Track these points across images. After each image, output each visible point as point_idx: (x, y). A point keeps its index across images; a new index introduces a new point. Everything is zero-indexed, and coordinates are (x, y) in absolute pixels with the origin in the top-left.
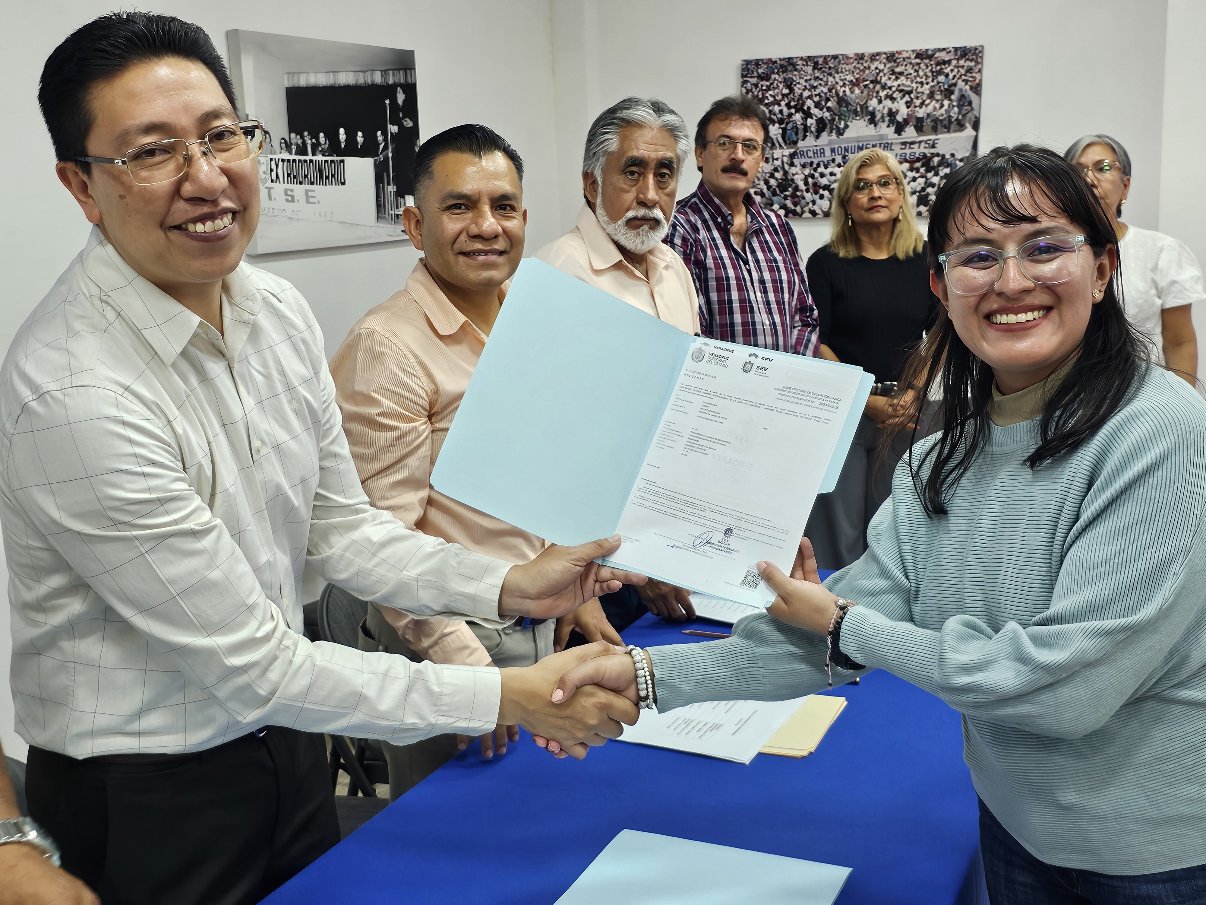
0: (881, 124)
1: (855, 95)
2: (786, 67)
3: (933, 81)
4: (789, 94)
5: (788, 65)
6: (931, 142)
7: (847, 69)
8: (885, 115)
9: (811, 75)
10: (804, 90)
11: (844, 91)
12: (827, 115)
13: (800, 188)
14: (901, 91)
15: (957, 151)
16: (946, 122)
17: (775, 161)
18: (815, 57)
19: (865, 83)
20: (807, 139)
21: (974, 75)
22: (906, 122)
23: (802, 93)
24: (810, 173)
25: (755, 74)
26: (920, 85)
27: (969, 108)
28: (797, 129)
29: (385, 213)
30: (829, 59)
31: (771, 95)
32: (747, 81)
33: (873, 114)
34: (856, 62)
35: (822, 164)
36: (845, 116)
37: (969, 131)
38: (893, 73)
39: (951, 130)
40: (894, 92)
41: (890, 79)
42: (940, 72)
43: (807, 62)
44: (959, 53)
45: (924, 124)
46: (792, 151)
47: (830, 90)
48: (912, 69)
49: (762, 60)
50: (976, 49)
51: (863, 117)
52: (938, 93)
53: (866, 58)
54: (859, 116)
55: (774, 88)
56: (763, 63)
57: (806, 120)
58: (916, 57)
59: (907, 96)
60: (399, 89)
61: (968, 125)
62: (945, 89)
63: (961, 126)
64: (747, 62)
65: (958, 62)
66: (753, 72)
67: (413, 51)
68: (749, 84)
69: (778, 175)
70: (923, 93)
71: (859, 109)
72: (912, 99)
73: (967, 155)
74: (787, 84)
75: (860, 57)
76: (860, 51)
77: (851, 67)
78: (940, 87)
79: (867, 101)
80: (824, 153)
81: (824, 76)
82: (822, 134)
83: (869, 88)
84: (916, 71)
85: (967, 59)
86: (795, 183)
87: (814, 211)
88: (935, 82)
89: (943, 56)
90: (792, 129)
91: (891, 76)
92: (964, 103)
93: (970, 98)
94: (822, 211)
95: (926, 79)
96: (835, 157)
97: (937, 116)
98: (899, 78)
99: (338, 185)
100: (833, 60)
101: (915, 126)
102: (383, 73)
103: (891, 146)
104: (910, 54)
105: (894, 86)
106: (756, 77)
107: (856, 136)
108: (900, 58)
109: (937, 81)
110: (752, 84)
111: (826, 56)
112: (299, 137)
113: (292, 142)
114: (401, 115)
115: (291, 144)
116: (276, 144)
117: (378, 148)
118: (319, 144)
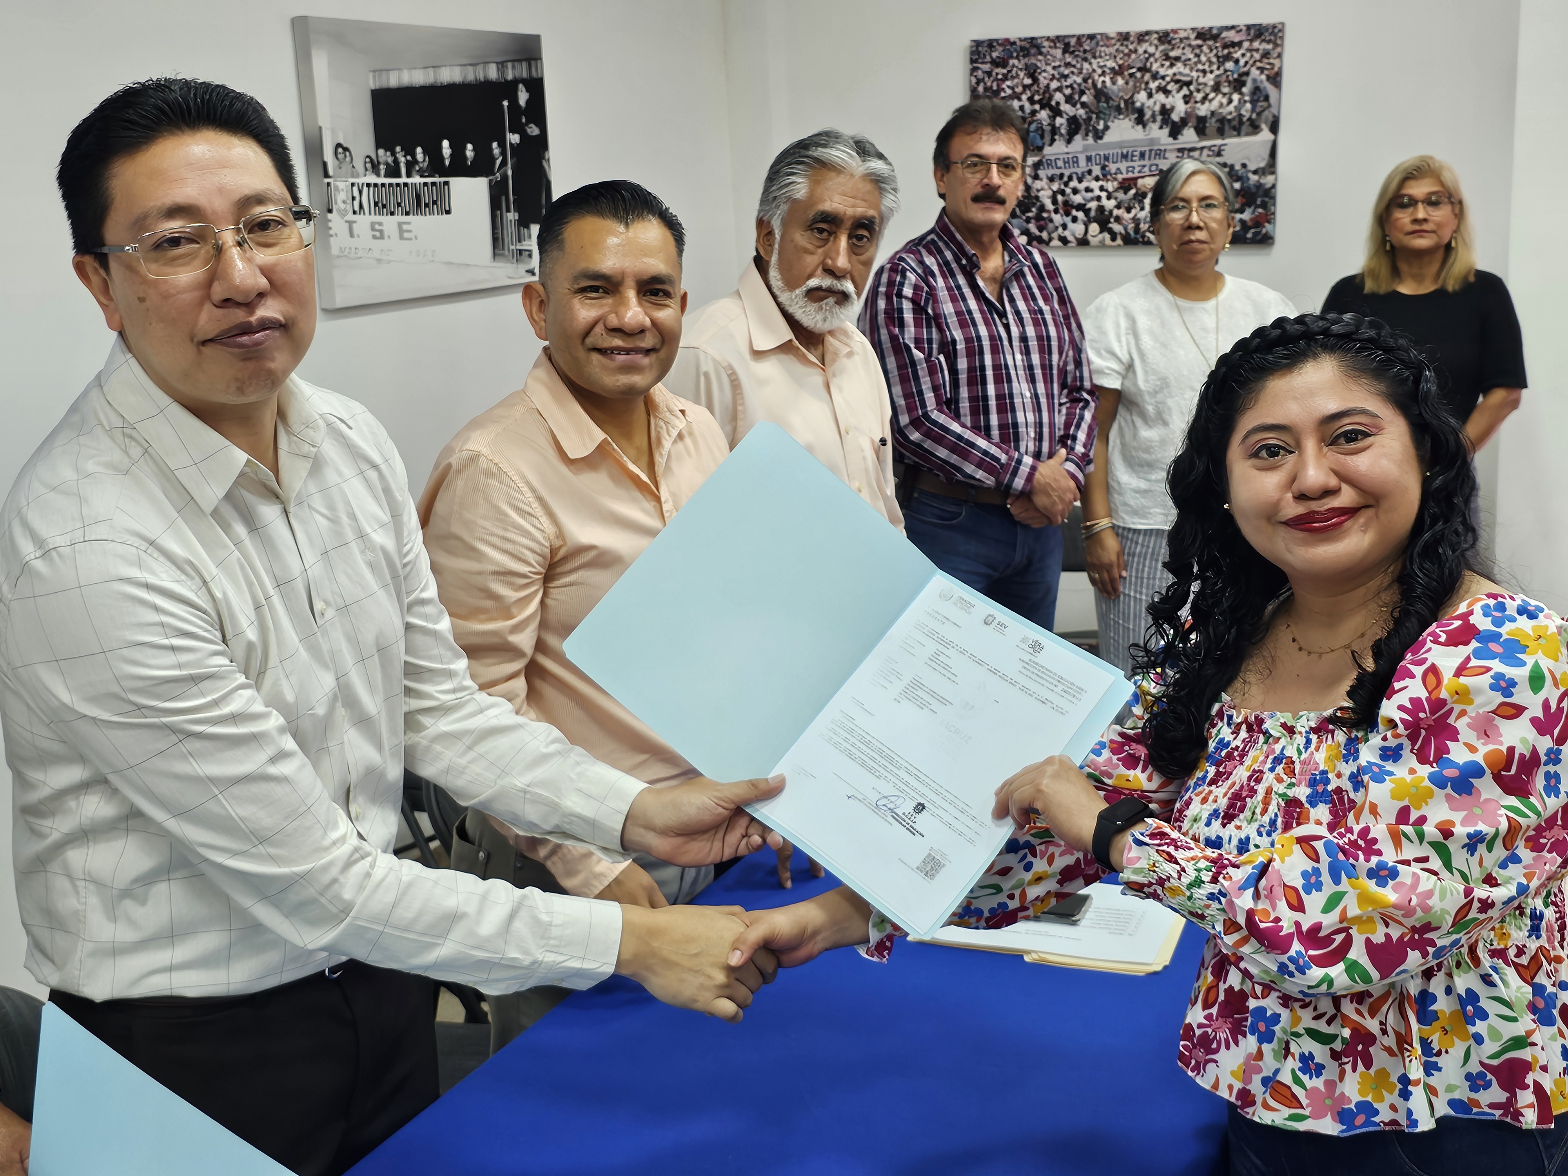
0: (1151, 125)
1: (1118, 87)
2: (1028, 50)
3: (1218, 68)
4: (1032, 85)
5: (1032, 46)
6: (1216, 149)
7: (1108, 52)
8: (1157, 113)
9: (1061, 60)
10: (1051, 80)
11: (1104, 82)
12: (1081, 112)
13: (1047, 208)
14: (1177, 82)
15: (1249, 160)
16: (1235, 123)
18: (1065, 37)
19: (1131, 71)
20: (1056, 144)
21: (1272, 61)
22: (1184, 122)
23: (1048, 84)
24: (1059, 189)
25: (988, 59)
26: (1201, 74)
27: (1265, 104)
28: (1043, 130)
29: (503, 249)
30: (1084, 39)
31: (1008, 87)
32: (977, 68)
33: (1140, 112)
34: (1119, 44)
35: (1075, 176)
36: (1105, 114)
37: (1265, 135)
38: (1167, 58)
39: (1243, 132)
40: (1168, 83)
41: (1162, 65)
42: (1228, 58)
43: (1055, 44)
44: (1252, 32)
45: (1208, 125)
46: (1036, 159)
47: (1085, 80)
48: (1192, 53)
49: (997, 40)
50: (1274, 27)
51: (1127, 116)
52: (1226, 84)
53: (1132, 39)
54: (1123, 114)
55: (1013, 78)
56: (998, 44)
57: (1054, 120)
58: (1197, 38)
59: (1185, 88)
60: (521, 86)
61: (1263, 126)
62: (1235, 80)
63: (1255, 128)
64: (978, 43)
65: (1251, 45)
66: (984, 55)
67: (539, 36)
68: (980, 72)
70: (1205, 84)
71: (1122, 105)
72: (1191, 93)
73: (1262, 164)
74: (1029, 72)
75: (1124, 37)
76: (1124, 29)
77: (1112, 50)
78: (1228, 76)
79: (1133, 95)
80: (1077, 162)
81: (1078, 62)
82: (1076, 137)
83: (1136, 77)
84: (1197, 56)
85: (1263, 41)
86: (1041, 202)
87: (1065, 238)
88: (1221, 71)
89: (1231, 36)
90: (1036, 131)
91: (1164, 62)
92: (1259, 98)
93: (1266, 91)
94: (1076, 239)
95: (1209, 66)
96: (1092, 168)
97: (1224, 114)
98: (1175, 65)
99: (442, 214)
100: (1089, 40)
101: (1195, 128)
102: (500, 66)
103: (1164, 154)
104: (1189, 33)
105: (1168, 75)
106: (990, 62)
107: (1119, 140)
108: (1176, 39)
109: (1224, 69)
110: (984, 72)
111: (1079, 35)
112: (388, 153)
113: (381, 160)
114: (524, 120)
115: (379, 163)
116: (359, 163)
117: (494, 164)
118: (417, 162)
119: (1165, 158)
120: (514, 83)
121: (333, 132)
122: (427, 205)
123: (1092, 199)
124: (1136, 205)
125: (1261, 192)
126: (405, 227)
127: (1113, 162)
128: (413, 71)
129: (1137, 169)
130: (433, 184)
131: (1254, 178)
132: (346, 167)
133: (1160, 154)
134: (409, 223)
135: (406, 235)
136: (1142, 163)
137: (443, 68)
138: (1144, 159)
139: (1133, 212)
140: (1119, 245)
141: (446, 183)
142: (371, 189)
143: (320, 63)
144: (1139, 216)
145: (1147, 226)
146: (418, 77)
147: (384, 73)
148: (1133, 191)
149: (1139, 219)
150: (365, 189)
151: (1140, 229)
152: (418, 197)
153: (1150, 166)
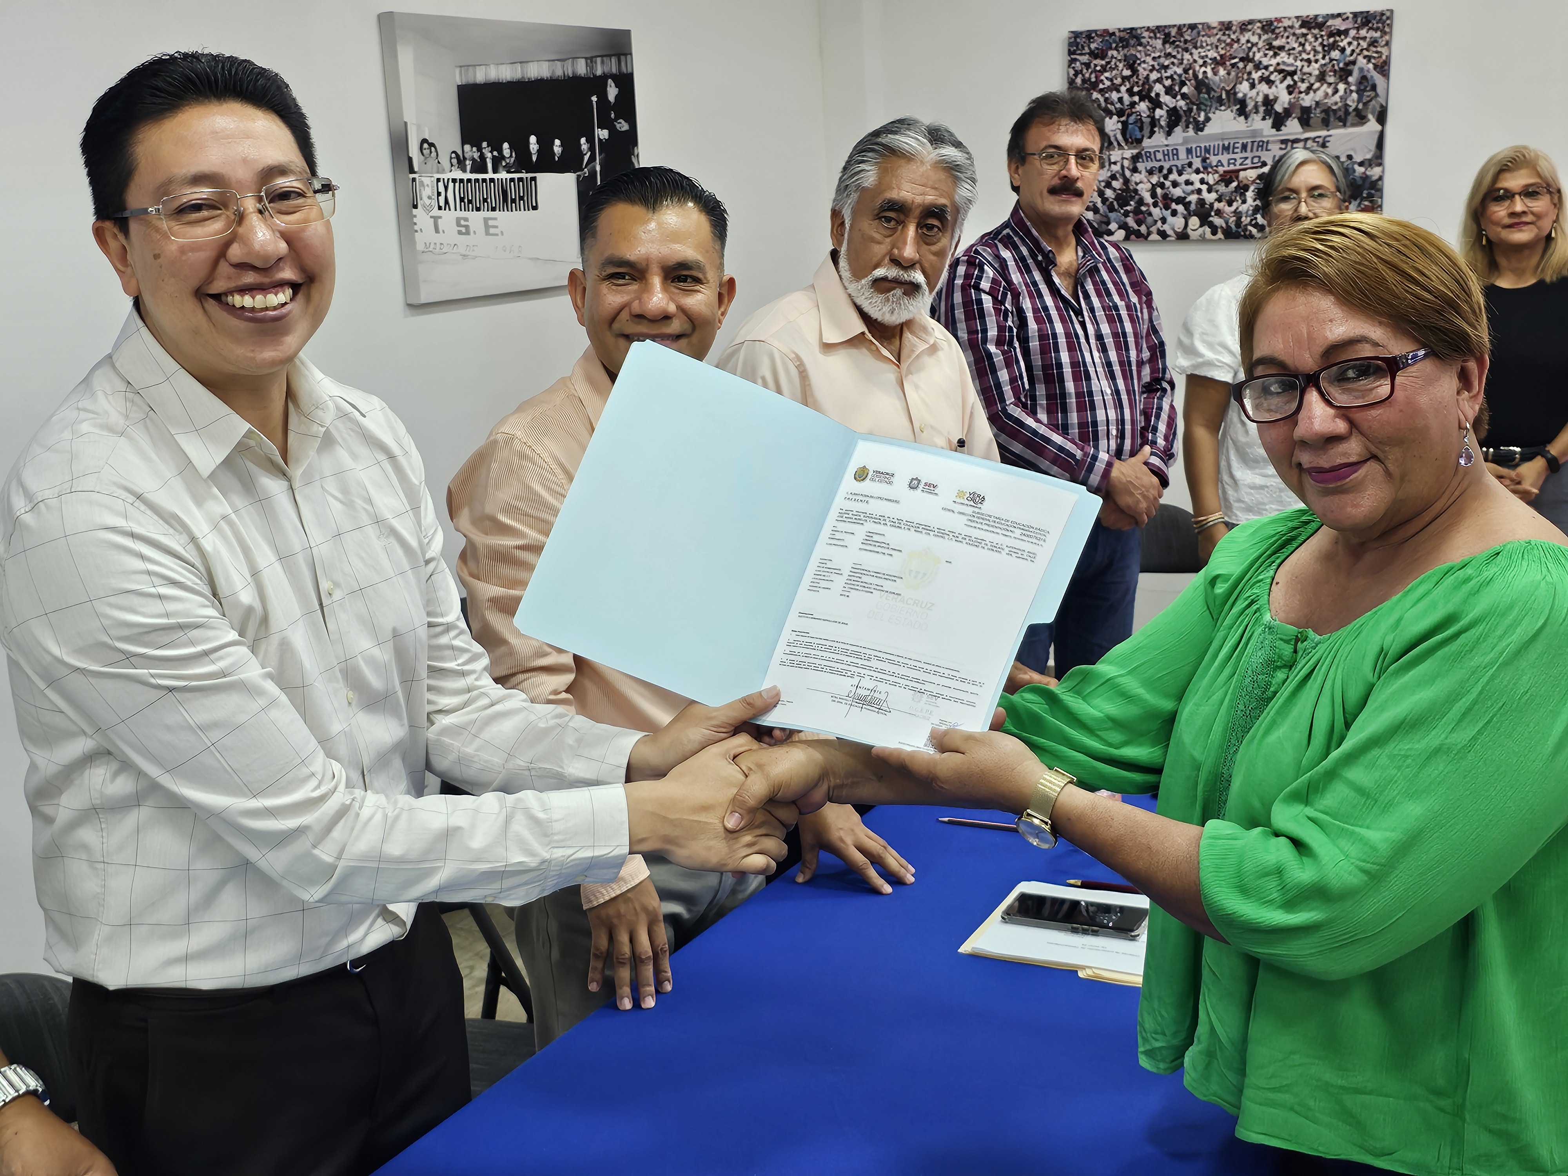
0: (1253, 116)
1: (1219, 77)
2: (1127, 40)
3: (1324, 58)
4: (1131, 76)
5: (1131, 37)
6: (1321, 140)
7: (1209, 43)
8: (1260, 104)
9: (1161, 51)
10: (1151, 71)
11: (1205, 72)
12: (1182, 103)
13: (1145, 202)
14: (1280, 72)
15: (1355, 151)
16: (1341, 113)
17: (1113, 166)
18: (1165, 26)
19: (1233, 61)
20: (1156, 136)
21: (1379, 49)
22: (1288, 113)
23: (1148, 75)
24: (1159, 181)
25: (1087, 50)
26: (1306, 64)
27: (1372, 94)
28: (1142, 122)
30: (1185, 29)
31: (1107, 78)
32: (1075, 60)
33: (1243, 103)
34: (1221, 33)
35: (1174, 169)
36: (1206, 106)
37: (1372, 125)
38: (1271, 47)
39: (1348, 124)
40: (1272, 73)
41: (1266, 55)
42: (1334, 46)
43: (1155, 35)
44: (1359, 20)
45: (1312, 115)
46: (1135, 151)
47: (1186, 71)
48: (1296, 42)
49: (1095, 31)
50: (1382, 14)
51: (1229, 107)
52: (1332, 74)
53: (1234, 28)
54: (1224, 105)
55: (1112, 69)
56: (1097, 35)
57: (1154, 112)
58: (1301, 27)
59: (1289, 78)
60: (610, 81)
61: (1370, 116)
62: (1341, 69)
63: (1361, 118)
64: (1076, 35)
65: (1358, 33)
66: (1083, 47)
67: (629, 31)
68: (1078, 64)
69: (1116, 184)
70: (1310, 74)
71: (1224, 96)
72: (1295, 82)
73: (1369, 156)
74: (1128, 62)
75: (1227, 27)
76: (1226, 19)
77: (1214, 40)
78: (1333, 65)
79: (1235, 86)
80: (1177, 154)
81: (1178, 52)
82: (1176, 129)
83: (1238, 67)
84: (1301, 44)
85: (1371, 28)
86: (1140, 195)
87: (1164, 231)
88: (1327, 60)
89: (1338, 24)
90: (1135, 122)
91: (1267, 52)
92: (1366, 87)
93: (1374, 80)
94: (1175, 232)
95: (1314, 56)
96: (1192, 160)
97: (1329, 105)
98: (1279, 55)
99: (529, 210)
100: (1190, 30)
101: (1299, 119)
102: (589, 61)
103: (1267, 145)
104: (1293, 22)
105: (1271, 65)
106: (1089, 54)
107: (1220, 131)
108: (1280, 28)
109: (1330, 58)
110: (1082, 64)
111: (1180, 25)
112: (475, 149)
113: (467, 156)
114: (613, 116)
115: (465, 159)
116: (445, 160)
117: (582, 159)
118: (503, 158)
119: (1267, 150)
120: (604, 78)
121: (419, 127)
122: (513, 201)
123: (1192, 192)
124: (1238, 198)
125: (1367, 185)
126: (491, 223)
127: (1214, 155)
128: (500, 66)
129: (1239, 161)
130: (521, 179)
131: (1360, 170)
132: (432, 162)
133: (1263, 145)
134: (495, 219)
135: (492, 231)
136: (1244, 155)
137: (531, 64)
138: (1246, 151)
139: (1235, 205)
140: (1220, 239)
142: (457, 185)
143: (406, 58)
144: (1240, 209)
145: (1249, 219)
146: (505, 73)
147: (471, 69)
148: (1235, 184)
149: (1240, 212)
150: (451, 185)
151: (1241, 222)
152: (505, 193)
153: (1253, 158)
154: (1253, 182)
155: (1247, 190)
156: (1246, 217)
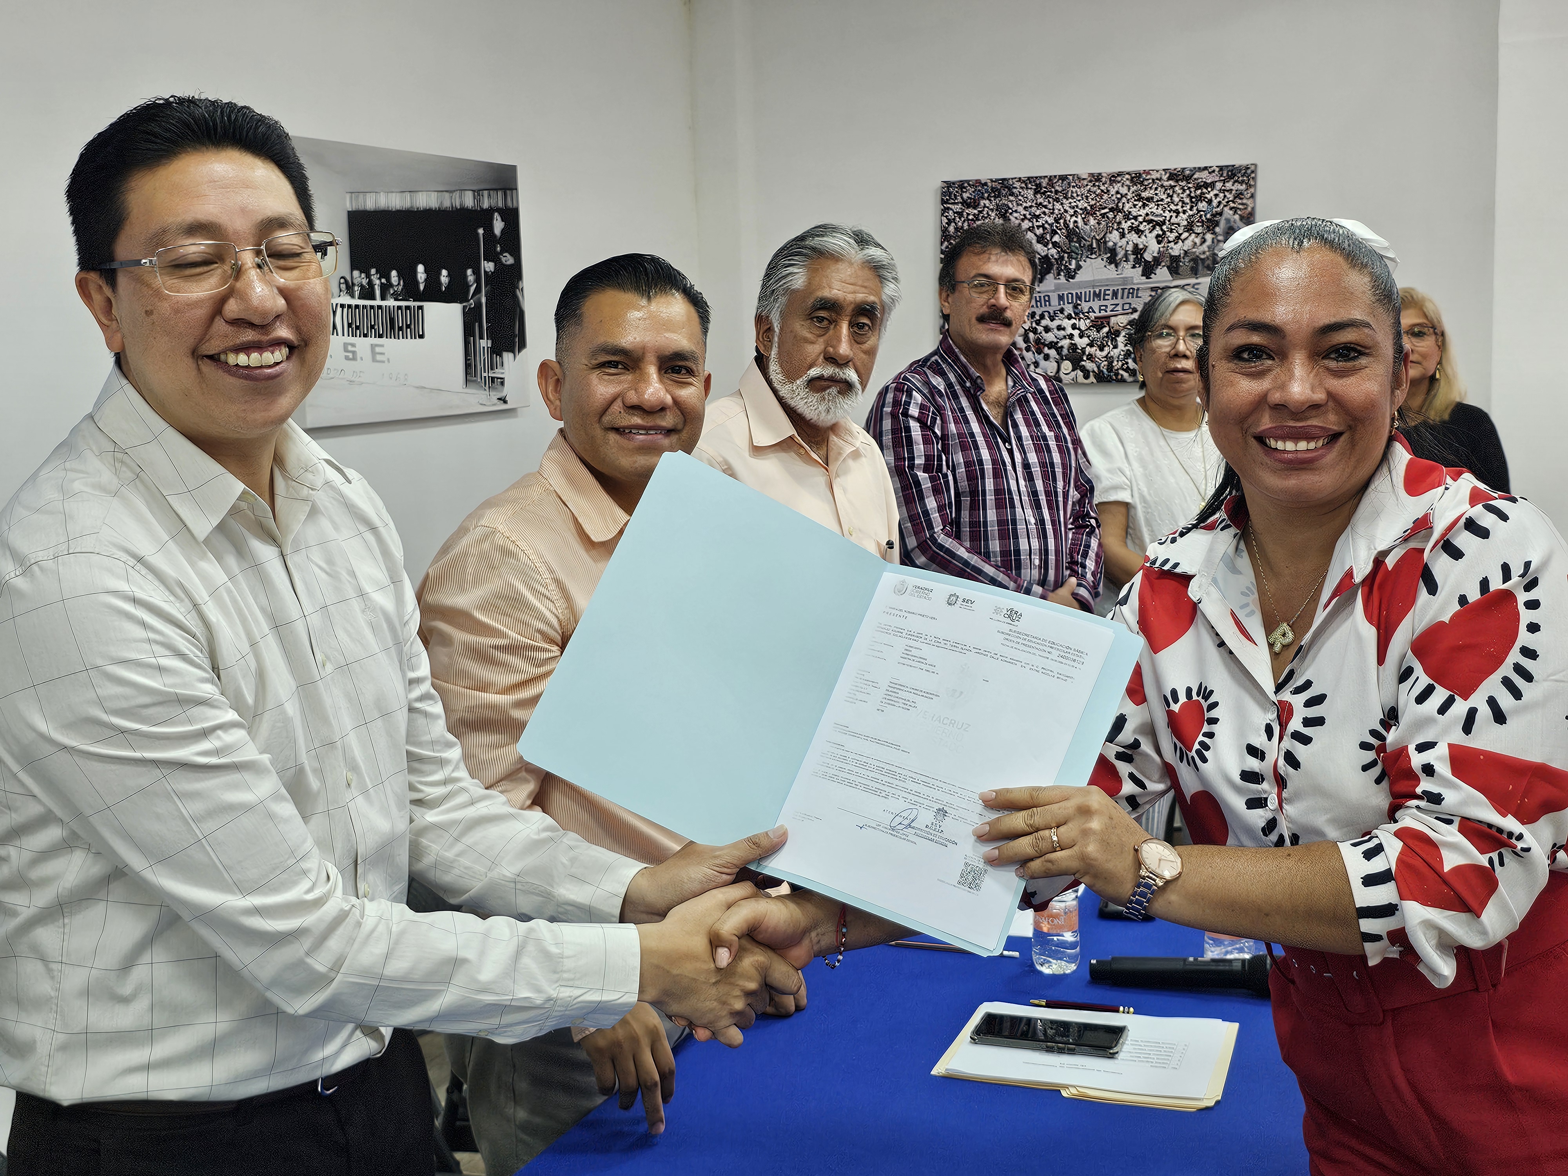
0: (1124, 264)
1: (1090, 227)
2: (999, 191)
3: (1191, 209)
5: (1002, 187)
7: (1079, 193)
8: (1130, 252)
9: (1032, 201)
11: (1075, 222)
12: (1053, 251)
14: (1150, 222)
16: (1208, 262)
18: (1036, 178)
19: (1103, 211)
21: (1245, 201)
22: (1157, 261)
25: (959, 199)
26: (1174, 215)
29: (476, 376)
30: (1055, 180)
32: (948, 208)
33: (1113, 251)
34: (1091, 184)
35: (1046, 314)
36: (1077, 254)
38: (1140, 198)
40: (1141, 223)
41: (1135, 206)
42: (1201, 198)
43: (1027, 185)
44: (1225, 175)
45: (1181, 264)
47: (1057, 221)
48: (1164, 193)
49: (968, 182)
50: (1247, 168)
51: (1100, 255)
52: (1200, 224)
53: (1104, 180)
54: (1095, 253)
56: (969, 185)
58: (1169, 179)
59: (1158, 228)
60: (496, 215)
62: (1209, 220)
64: (949, 184)
65: (1224, 186)
66: (955, 196)
67: (515, 166)
68: (951, 212)
70: (1178, 224)
71: (1094, 245)
72: (1164, 233)
74: (1000, 212)
75: (1096, 178)
76: (1096, 171)
77: (1084, 191)
78: (1201, 216)
79: (1105, 235)
80: (1049, 301)
81: (1049, 203)
82: (1047, 277)
83: (1108, 217)
84: (1170, 196)
85: (1236, 181)
88: (1195, 211)
89: (1204, 176)
91: (1135, 203)
95: (1182, 207)
96: (1064, 307)
97: (1198, 254)
98: (1147, 205)
99: (415, 338)
100: (1060, 181)
101: (1168, 267)
102: (476, 194)
103: (1137, 293)
104: (1161, 174)
105: (1141, 216)
106: (961, 203)
107: (1092, 279)
108: (1148, 180)
109: (1197, 210)
110: (955, 213)
111: (1051, 176)
112: (363, 275)
113: (356, 282)
114: (499, 249)
115: (353, 284)
117: (468, 291)
118: (391, 285)
119: (1137, 297)
120: (490, 212)
122: (400, 329)
123: (1065, 337)
124: (1109, 343)
126: (378, 350)
127: (1085, 301)
128: (390, 195)
129: (1110, 308)
130: (408, 308)
133: (1133, 292)
134: (382, 346)
135: (379, 357)
136: (1115, 301)
137: (420, 193)
138: (1116, 298)
139: (1106, 349)
140: (1092, 383)
141: (420, 308)
142: (345, 310)
144: (1112, 353)
145: (1120, 363)
146: (395, 201)
147: (361, 196)
148: (1106, 330)
149: (1112, 357)
151: (1113, 367)
152: (392, 321)
153: (1123, 304)
154: (1124, 327)
155: (1118, 336)
156: (1118, 361)
